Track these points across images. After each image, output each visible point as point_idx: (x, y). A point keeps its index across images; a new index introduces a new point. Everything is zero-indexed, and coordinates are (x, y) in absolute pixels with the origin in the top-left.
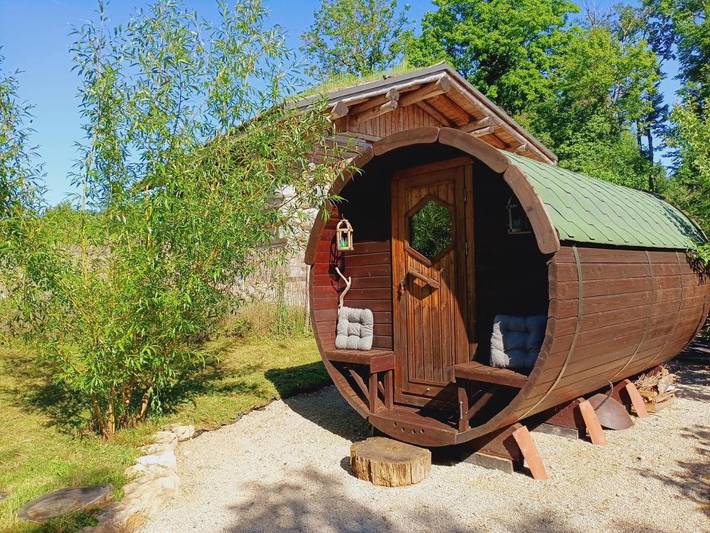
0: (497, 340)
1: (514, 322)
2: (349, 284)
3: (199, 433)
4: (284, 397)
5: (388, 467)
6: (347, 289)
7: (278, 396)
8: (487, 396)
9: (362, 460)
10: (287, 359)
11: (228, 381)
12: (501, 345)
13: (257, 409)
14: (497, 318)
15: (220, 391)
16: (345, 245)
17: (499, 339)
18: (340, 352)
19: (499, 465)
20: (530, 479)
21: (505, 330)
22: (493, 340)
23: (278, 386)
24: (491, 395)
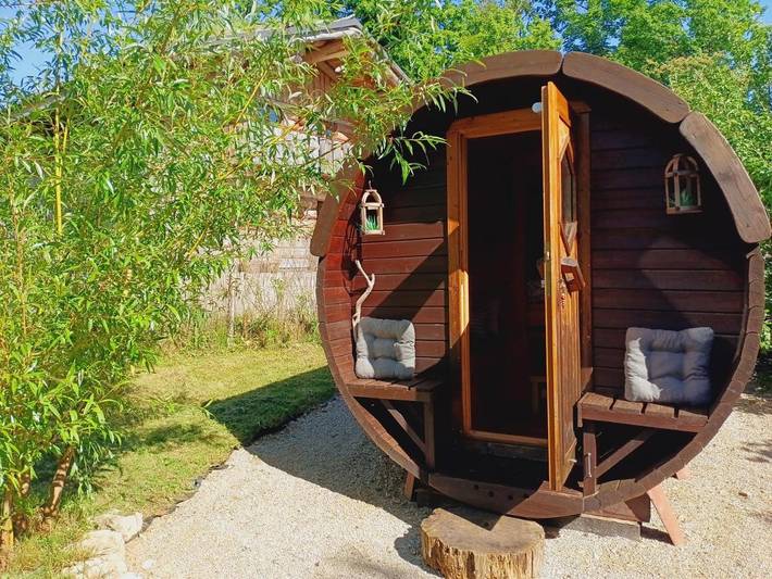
0: (637, 363)
1: (662, 336)
2: (371, 284)
3: (148, 521)
4: (246, 444)
5: (501, 561)
6: (368, 291)
7: (238, 443)
8: (632, 445)
9: (456, 552)
10: (220, 385)
11: (152, 424)
12: (643, 370)
13: (216, 468)
14: (631, 331)
15: (150, 444)
16: (372, 228)
17: (640, 363)
18: (364, 383)
19: (621, 530)
20: (669, 545)
21: (648, 349)
22: (630, 363)
23: (233, 429)
24: (641, 443)
